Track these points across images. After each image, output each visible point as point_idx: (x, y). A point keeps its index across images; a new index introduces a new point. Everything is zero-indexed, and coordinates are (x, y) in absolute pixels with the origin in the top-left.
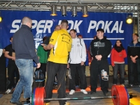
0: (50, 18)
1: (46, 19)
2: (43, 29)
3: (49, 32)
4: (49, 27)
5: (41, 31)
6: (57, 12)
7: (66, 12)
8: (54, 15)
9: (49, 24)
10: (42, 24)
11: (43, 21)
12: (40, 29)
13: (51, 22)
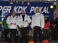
0: (10, 5)
2: (6, 11)
3: (9, 12)
4: (9, 10)
5: (5, 12)
6: (13, 2)
8: (11, 3)
9: (9, 8)
10: (5, 8)
11: (6, 7)
12: (4, 11)
13: (10, 7)
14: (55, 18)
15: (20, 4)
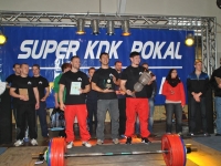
0: (76, 37)
2: (65, 53)
4: (74, 51)
6: (85, 29)
7: (99, 29)
8: (80, 33)
9: (74, 46)
11: (65, 42)
12: (61, 53)
13: (77, 43)
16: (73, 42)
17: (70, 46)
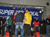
1: (11, 10)
2: (10, 13)
4: (12, 13)
9: (12, 12)
10: (10, 11)
12: (9, 13)
14: (42, 19)
15: (20, 9)
16: (12, 11)
17: (11, 12)
